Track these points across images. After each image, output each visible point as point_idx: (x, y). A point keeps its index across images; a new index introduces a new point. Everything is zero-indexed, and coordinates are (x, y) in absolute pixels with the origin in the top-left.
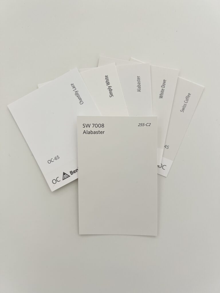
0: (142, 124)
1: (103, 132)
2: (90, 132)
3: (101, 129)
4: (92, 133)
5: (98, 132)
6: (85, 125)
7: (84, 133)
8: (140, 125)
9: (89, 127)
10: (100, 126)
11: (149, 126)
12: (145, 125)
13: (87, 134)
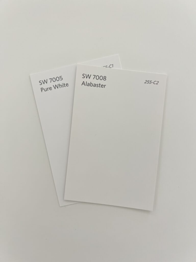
0: (149, 81)
1: (105, 86)
2: (89, 84)
3: (102, 82)
4: (92, 85)
5: (99, 85)
6: (85, 75)
7: (83, 85)
8: (147, 82)
9: (89, 78)
10: (101, 78)
11: (156, 84)
12: (152, 83)
13: (86, 85)
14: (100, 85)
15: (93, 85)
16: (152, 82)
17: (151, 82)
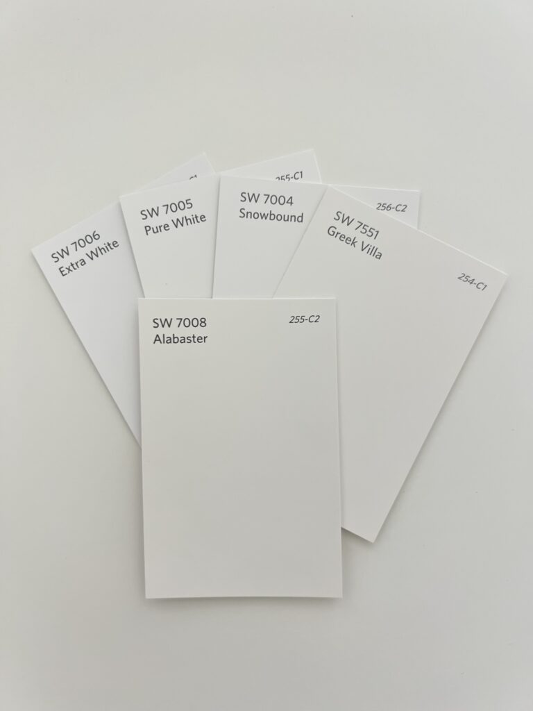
0: (300, 318)
1: (205, 338)
2: (170, 340)
3: (199, 331)
4: (176, 340)
5: (192, 339)
6: (158, 322)
7: (156, 342)
8: (295, 320)
9: (169, 326)
10: (195, 323)
11: (316, 321)
12: (307, 320)
13: (164, 342)
14: (194, 337)
15: (180, 339)
17: (304, 319)
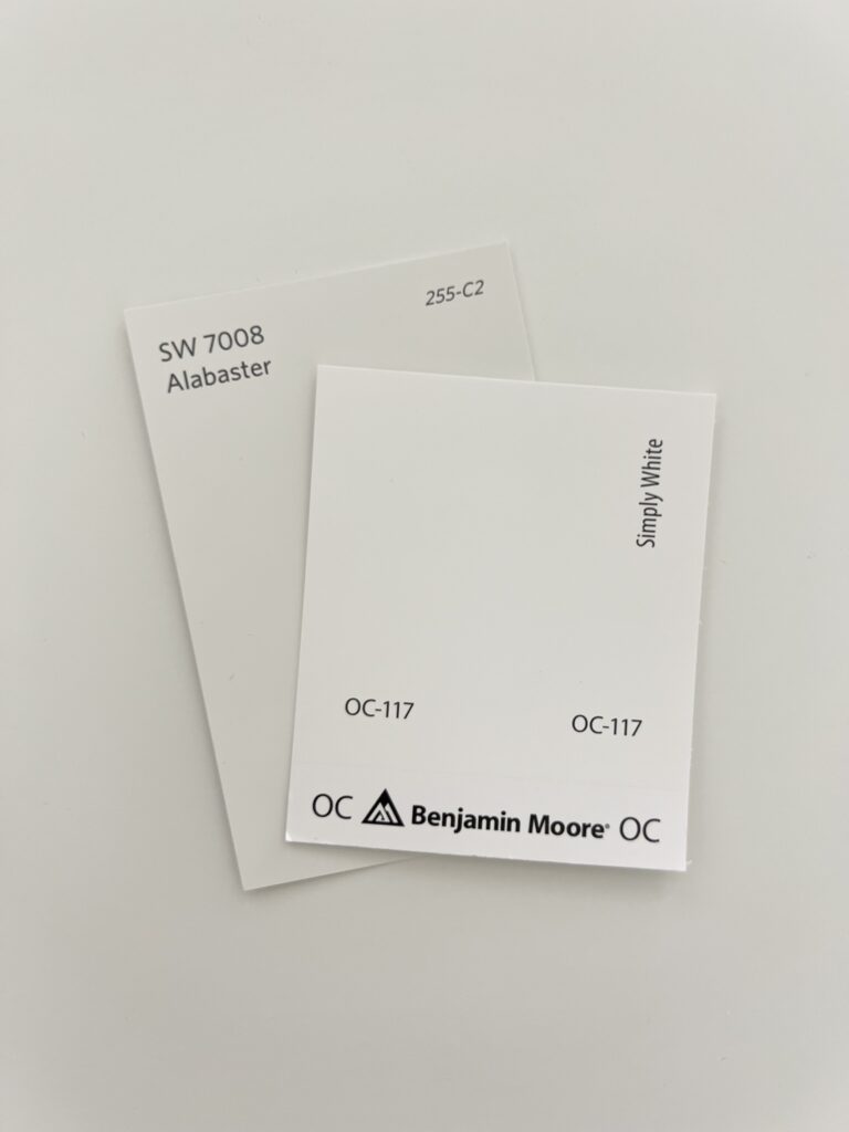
0: (444, 293)
1: (266, 365)
2: (199, 380)
3: (252, 354)
4: (210, 378)
5: (241, 371)
6: (169, 348)
7: (173, 388)
8: (436, 299)
9: (192, 353)
10: (241, 338)
11: (477, 293)
12: (459, 293)
13: (188, 387)
14: (244, 367)
15: (218, 375)
16: (454, 291)
17: (453, 294)
